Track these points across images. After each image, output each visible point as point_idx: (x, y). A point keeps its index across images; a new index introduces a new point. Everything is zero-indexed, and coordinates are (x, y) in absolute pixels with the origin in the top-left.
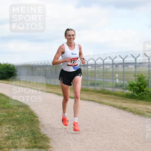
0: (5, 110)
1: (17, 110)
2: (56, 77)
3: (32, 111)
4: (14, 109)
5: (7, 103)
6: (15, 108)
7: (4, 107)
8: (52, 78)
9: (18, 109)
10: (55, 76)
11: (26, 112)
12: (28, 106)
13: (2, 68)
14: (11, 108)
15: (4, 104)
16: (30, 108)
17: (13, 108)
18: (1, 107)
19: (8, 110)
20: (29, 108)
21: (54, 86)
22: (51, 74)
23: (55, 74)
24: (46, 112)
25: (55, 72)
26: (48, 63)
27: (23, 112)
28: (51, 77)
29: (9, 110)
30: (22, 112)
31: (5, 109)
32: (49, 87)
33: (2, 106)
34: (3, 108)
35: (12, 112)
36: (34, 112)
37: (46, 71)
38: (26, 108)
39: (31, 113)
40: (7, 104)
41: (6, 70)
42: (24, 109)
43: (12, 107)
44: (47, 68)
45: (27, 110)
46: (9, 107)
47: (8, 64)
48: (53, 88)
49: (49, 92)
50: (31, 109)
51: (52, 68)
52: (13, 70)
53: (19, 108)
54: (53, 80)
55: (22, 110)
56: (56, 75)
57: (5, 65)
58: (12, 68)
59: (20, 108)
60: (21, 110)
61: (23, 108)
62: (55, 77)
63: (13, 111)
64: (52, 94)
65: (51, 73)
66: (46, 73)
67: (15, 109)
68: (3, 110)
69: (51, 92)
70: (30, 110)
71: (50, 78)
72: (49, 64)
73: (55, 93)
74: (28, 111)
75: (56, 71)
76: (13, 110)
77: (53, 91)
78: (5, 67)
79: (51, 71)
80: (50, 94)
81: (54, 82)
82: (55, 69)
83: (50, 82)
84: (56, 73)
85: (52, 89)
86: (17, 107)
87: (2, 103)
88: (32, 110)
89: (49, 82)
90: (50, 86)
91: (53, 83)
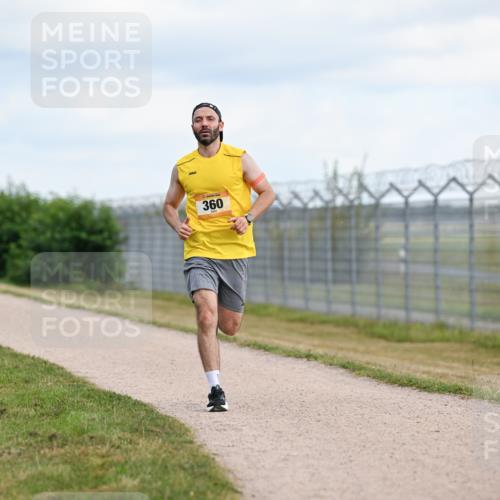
0: (62, 451)
1: (126, 451)
2: (334, 271)
3: (207, 457)
4: (108, 446)
5: (73, 413)
6: (115, 437)
7: (54, 431)
8: (313, 281)
9: (131, 442)
10: (330, 265)
11: (173, 462)
12: (187, 430)
13: (48, 220)
14: (92, 438)
15: (57, 415)
16: (198, 441)
17: (102, 441)
18: (40, 433)
19: (77, 452)
20: (191, 442)
21: (323, 322)
22: (312, 259)
23: (329, 255)
24: (285, 460)
25: (329, 245)
26: (296, 196)
27: (160, 462)
28: (308, 274)
29: (83, 448)
30: (154, 463)
31: (63, 445)
32: (298, 326)
33: (47, 427)
34: (52, 437)
35: (99, 461)
36: (217, 459)
37: (280, 238)
38: (173, 438)
39: (199, 466)
40: (68, 418)
41: (68, 234)
42: (161, 448)
43: (100, 433)
44: (290, 226)
45: (182, 452)
46: (82, 432)
47: (77, 203)
48: (321, 335)
49: (298, 356)
50: (201, 446)
51: (316, 224)
52: (106, 235)
53: (135, 438)
54: (318, 290)
55: (154, 452)
56: (334, 260)
57: (61, 205)
58: (101, 225)
59: (142, 442)
60: (147, 448)
61: (160, 441)
62: (330, 275)
63: (103, 456)
64: (313, 363)
65: (312, 249)
66: (281, 248)
67: (112, 446)
68: (51, 448)
69: (309, 357)
70: (197, 451)
71: (303, 280)
72: (297, 204)
73: (330, 363)
74: (183, 457)
75: (334, 239)
76: (104, 451)
77: (320, 351)
78: (61, 215)
79: (311, 239)
80: (302, 364)
81: (329, 302)
82: (334, 228)
83: (307, 299)
84: (334, 249)
85: (316, 342)
86: (128, 435)
87: (48, 415)
88: (205, 451)
89: (296, 302)
90: (302, 320)
91: (318, 307)
